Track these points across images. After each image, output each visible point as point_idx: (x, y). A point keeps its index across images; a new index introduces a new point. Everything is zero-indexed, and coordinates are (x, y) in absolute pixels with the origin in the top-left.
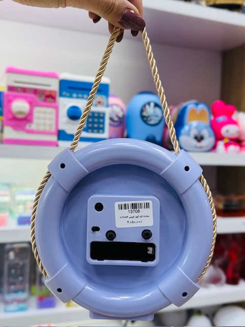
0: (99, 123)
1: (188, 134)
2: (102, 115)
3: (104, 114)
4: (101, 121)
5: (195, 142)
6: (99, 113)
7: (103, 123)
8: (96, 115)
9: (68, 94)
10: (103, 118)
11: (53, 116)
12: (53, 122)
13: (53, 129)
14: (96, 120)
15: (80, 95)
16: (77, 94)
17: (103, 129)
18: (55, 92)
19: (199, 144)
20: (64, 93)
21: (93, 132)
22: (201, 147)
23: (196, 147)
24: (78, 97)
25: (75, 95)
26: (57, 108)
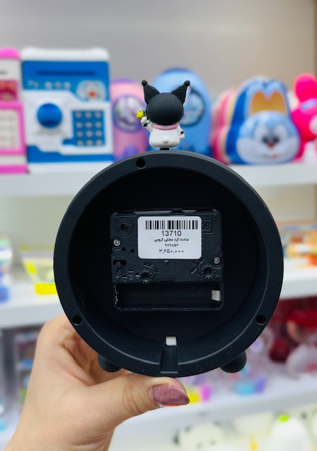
0: (94, 129)
1: (252, 135)
2: (98, 115)
3: (102, 113)
4: (98, 125)
5: (263, 149)
6: (93, 112)
7: (102, 129)
8: (88, 116)
9: (37, 84)
10: (101, 120)
11: (15, 123)
12: (16, 134)
13: (17, 145)
14: (89, 125)
15: (58, 84)
16: (53, 81)
17: (102, 139)
18: (14, 82)
19: (271, 152)
20: (31, 83)
21: (85, 144)
22: (275, 156)
23: (266, 156)
24: (54, 88)
25: (48, 84)
26: (19, 109)
